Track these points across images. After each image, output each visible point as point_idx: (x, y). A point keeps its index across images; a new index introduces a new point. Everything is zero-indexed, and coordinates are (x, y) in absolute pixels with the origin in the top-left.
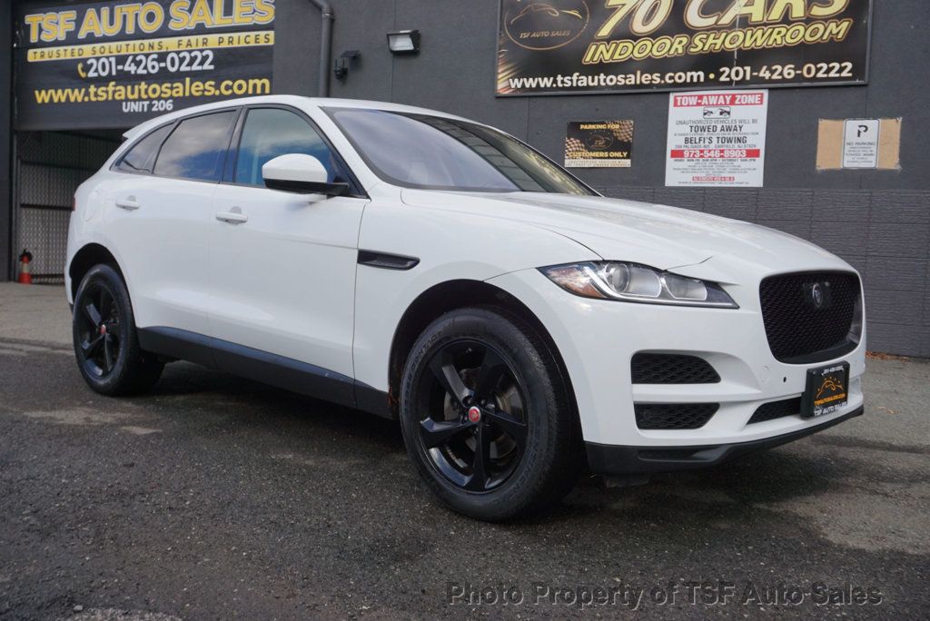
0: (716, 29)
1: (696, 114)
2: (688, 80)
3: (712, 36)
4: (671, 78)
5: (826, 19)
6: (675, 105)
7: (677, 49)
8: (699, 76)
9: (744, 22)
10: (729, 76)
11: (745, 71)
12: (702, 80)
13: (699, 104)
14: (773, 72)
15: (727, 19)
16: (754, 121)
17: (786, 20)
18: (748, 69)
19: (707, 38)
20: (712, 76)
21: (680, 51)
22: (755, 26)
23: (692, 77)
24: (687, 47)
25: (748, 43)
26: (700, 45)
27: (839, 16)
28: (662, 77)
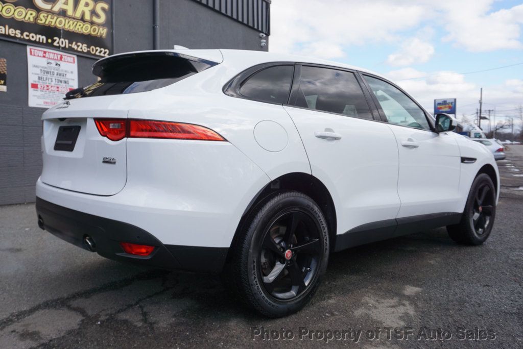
0: (49, 12)
1: (43, 62)
2: (37, 40)
3: (50, 16)
4: (27, 36)
5: (99, 25)
6: (31, 54)
7: (29, 18)
8: (43, 39)
9: (63, 13)
10: (58, 43)
11: (66, 42)
12: (45, 42)
13: (44, 57)
14: (78, 46)
15: (56, 8)
16: (72, 72)
17: (82, 19)
18: (67, 41)
19: (47, 16)
20: (50, 41)
21: (32, 20)
22: (70, 17)
23: (39, 38)
24: (36, 18)
25: (66, 27)
26: (43, 20)
27: (103, 25)
28: (22, 34)
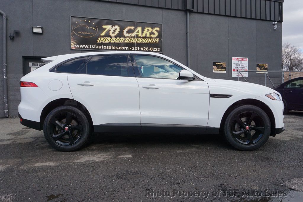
0: (131, 37)
2: (125, 49)
3: (130, 39)
4: (120, 48)
5: (154, 38)
7: (121, 41)
8: (127, 48)
9: (137, 36)
10: (134, 49)
11: (138, 48)
12: (128, 49)
14: (144, 49)
15: (133, 35)
17: (146, 37)
18: (138, 47)
19: (129, 39)
20: (130, 49)
21: (122, 42)
22: (139, 38)
23: (126, 48)
24: (124, 41)
25: (138, 41)
26: (127, 41)
27: (157, 38)
28: (118, 48)
